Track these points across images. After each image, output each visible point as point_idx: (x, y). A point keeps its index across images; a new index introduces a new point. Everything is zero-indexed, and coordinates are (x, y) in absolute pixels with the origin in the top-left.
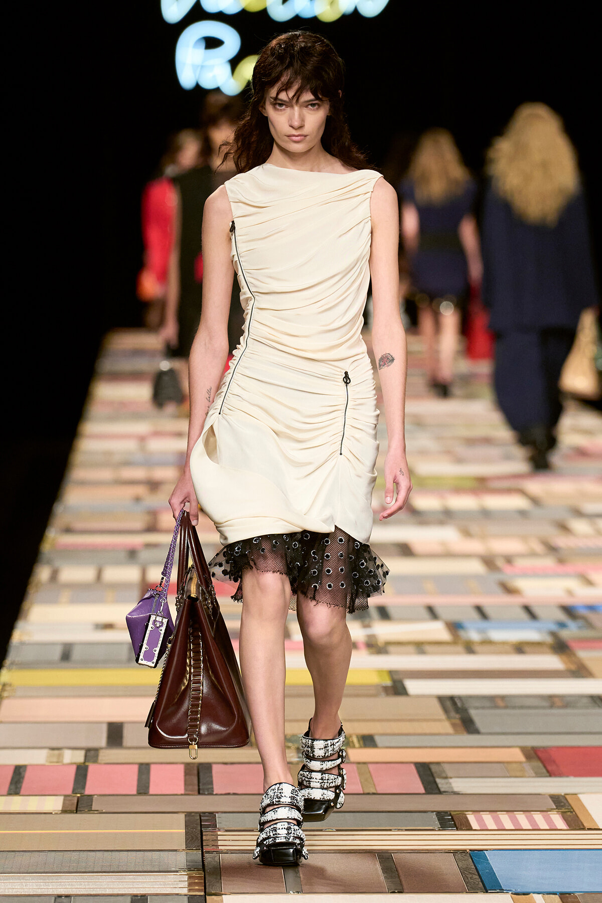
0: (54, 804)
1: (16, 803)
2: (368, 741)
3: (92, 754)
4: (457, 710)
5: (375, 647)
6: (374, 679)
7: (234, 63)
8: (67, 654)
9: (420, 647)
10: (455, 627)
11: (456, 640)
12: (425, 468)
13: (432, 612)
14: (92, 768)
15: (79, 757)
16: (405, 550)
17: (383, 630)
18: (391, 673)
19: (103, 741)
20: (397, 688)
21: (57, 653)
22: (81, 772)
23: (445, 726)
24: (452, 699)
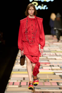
0: (17, 86)
1: (13, 86)
2: (51, 80)
3: (21, 81)
4: (61, 76)
5: (52, 70)
6: (52, 73)
7: (37, 6)
8: (19, 70)
9: (57, 70)
10: (61, 67)
11: (61, 69)
12: (57, 50)
13: (58, 66)
14: (22, 83)
15: (20, 81)
16: (55, 59)
17: (53, 68)
18: (54, 72)
19: (23, 79)
20: (54, 74)
21: (18, 70)
22: (20, 83)
23: (60, 78)
24: (60, 75)
